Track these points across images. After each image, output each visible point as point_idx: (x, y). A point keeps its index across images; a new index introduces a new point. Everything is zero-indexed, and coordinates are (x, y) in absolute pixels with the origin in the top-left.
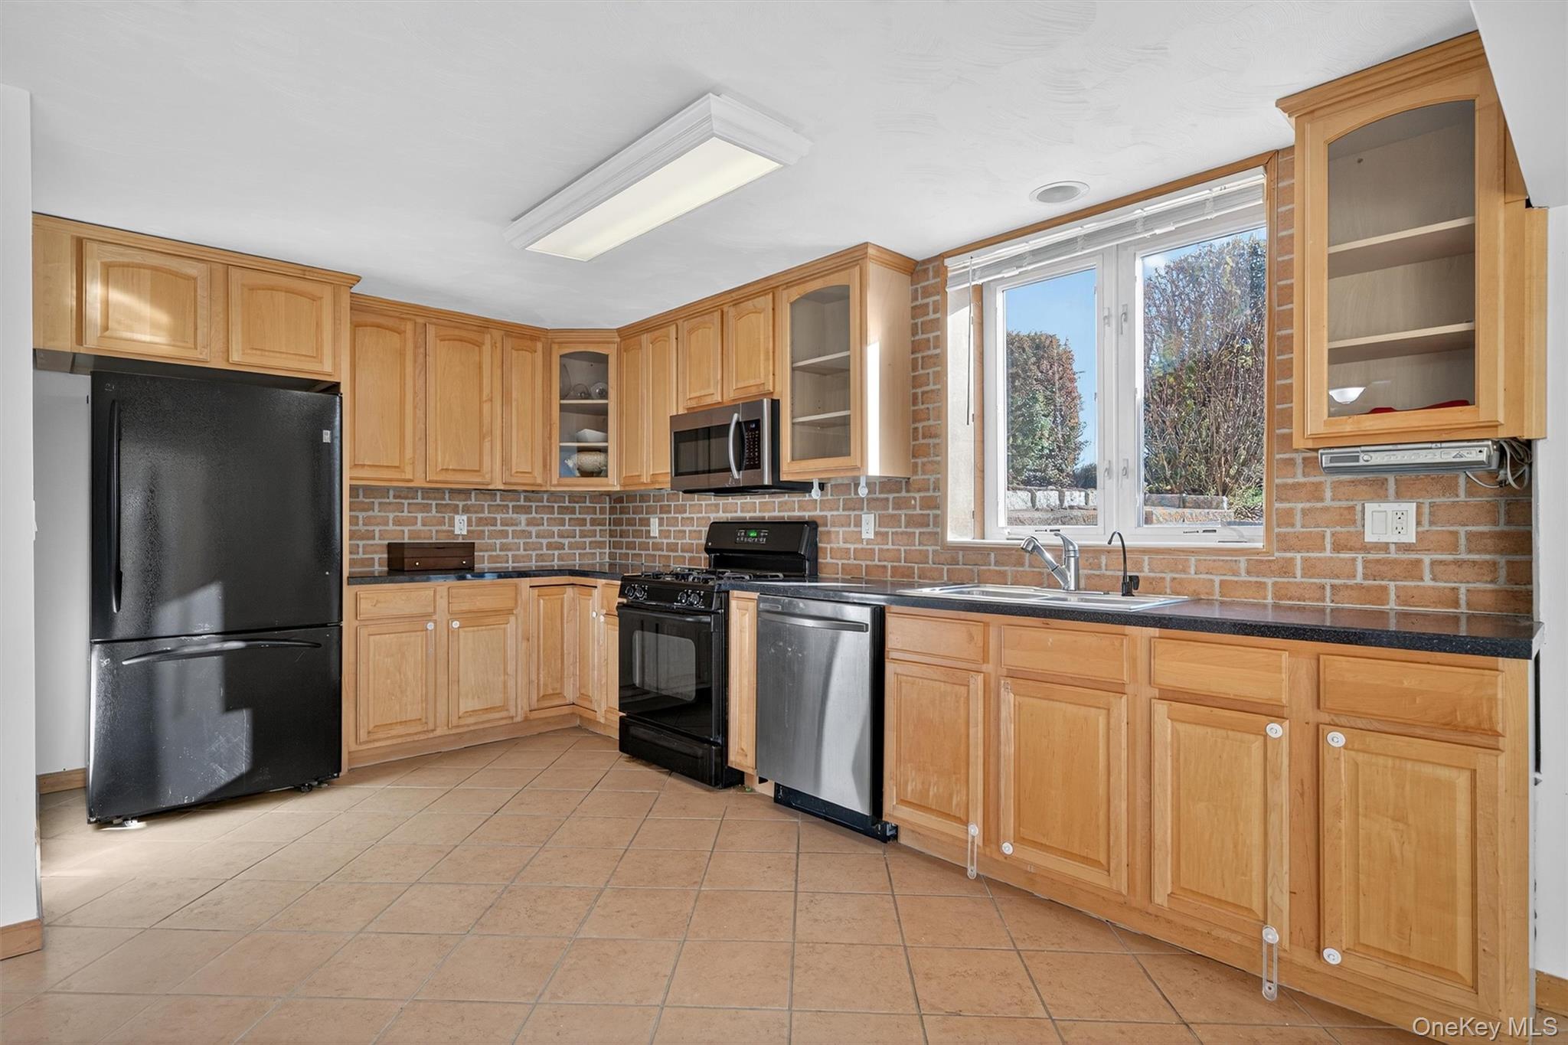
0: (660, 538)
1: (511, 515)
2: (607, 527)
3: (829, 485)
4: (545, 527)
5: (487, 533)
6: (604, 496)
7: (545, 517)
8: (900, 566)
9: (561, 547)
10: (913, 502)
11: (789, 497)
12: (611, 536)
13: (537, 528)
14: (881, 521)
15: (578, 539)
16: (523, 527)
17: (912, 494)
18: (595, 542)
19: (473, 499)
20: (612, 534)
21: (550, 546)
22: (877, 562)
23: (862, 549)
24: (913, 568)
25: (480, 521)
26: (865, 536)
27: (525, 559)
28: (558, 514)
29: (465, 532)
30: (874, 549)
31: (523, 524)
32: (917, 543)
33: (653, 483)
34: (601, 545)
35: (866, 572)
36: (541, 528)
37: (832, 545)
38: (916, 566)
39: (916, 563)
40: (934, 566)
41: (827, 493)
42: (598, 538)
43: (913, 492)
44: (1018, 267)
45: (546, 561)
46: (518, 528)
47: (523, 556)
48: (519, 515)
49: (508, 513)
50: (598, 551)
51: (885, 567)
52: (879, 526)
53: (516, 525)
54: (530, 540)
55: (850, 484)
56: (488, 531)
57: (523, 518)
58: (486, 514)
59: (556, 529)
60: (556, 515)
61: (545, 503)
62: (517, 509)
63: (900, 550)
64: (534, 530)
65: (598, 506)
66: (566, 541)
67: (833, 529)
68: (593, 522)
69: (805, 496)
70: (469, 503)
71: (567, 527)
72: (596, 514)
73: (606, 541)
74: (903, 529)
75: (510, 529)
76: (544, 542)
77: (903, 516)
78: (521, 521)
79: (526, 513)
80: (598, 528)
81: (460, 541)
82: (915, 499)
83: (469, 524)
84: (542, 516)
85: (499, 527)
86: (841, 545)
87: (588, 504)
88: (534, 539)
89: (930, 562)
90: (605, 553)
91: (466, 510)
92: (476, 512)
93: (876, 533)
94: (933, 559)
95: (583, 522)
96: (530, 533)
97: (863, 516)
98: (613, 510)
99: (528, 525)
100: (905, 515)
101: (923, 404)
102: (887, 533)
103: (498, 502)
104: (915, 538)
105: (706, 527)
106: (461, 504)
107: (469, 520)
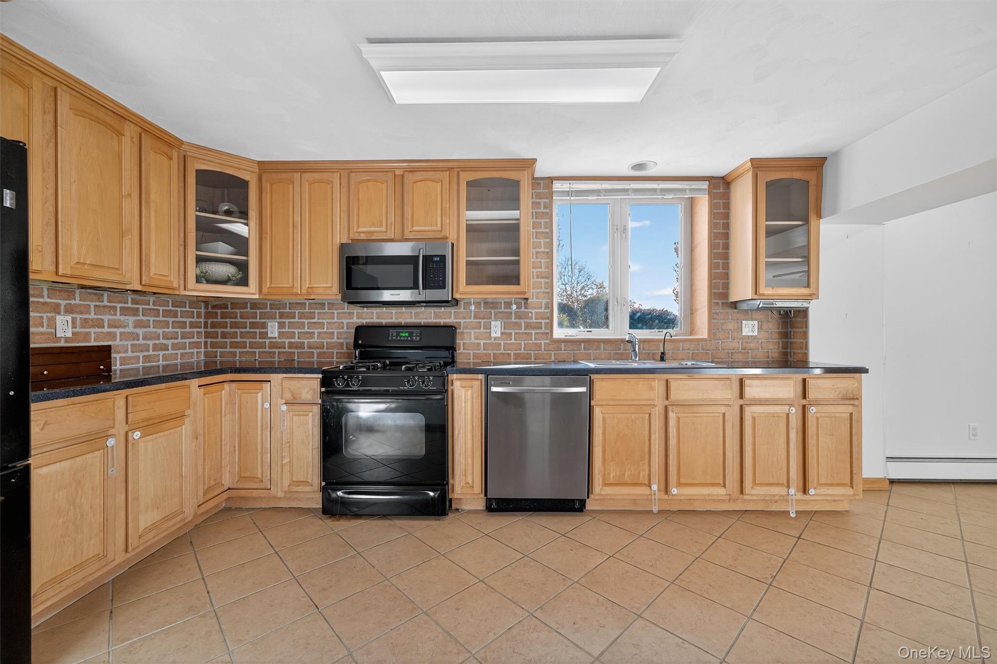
0: (279, 338)
1: (118, 317)
2: (202, 330)
3: (462, 302)
4: (151, 329)
5: (93, 336)
6: (200, 303)
7: (151, 319)
8: (521, 353)
9: (165, 348)
10: (530, 315)
11: (424, 309)
12: (206, 337)
13: (144, 330)
14: (506, 326)
15: (180, 340)
16: (130, 329)
17: (530, 310)
18: (193, 342)
19: (78, 298)
20: (207, 335)
21: (156, 347)
22: (502, 351)
23: (490, 343)
24: (531, 354)
25: (85, 323)
26: (493, 335)
27: (133, 361)
28: (163, 316)
29: (69, 335)
30: (500, 344)
31: (130, 327)
32: (533, 339)
33: (309, 294)
34: (196, 345)
35: (494, 357)
36: (148, 330)
37: (465, 341)
38: (533, 352)
39: (532, 351)
40: (545, 352)
41: (461, 307)
42: (195, 340)
43: (531, 309)
44: (598, 196)
45: (153, 362)
46: (126, 330)
47: (131, 358)
48: (127, 317)
49: (116, 315)
50: (195, 350)
51: (509, 354)
52: (504, 329)
53: (124, 327)
54: (138, 342)
55: (480, 302)
56: (94, 333)
57: (131, 319)
58: (92, 316)
59: (160, 331)
60: (161, 318)
61: (151, 306)
62: (125, 311)
63: (521, 343)
64: (141, 331)
65: (195, 310)
66: (169, 342)
67: (465, 331)
68: (192, 325)
69: (441, 309)
70: (73, 302)
71: (170, 329)
72: (194, 318)
73: (201, 342)
74: (523, 330)
75: (118, 331)
76: (151, 343)
77: (523, 324)
78: (128, 323)
79: (134, 315)
80: (196, 330)
81: (62, 344)
82: (532, 313)
83: (74, 325)
84: (149, 318)
85: (106, 330)
86: (473, 340)
87: (187, 309)
88: (141, 342)
89: (543, 350)
90: (201, 352)
91: (69, 310)
92: (82, 313)
93: (502, 333)
94: (544, 348)
95: (183, 325)
96: (138, 335)
97: (492, 322)
98: (208, 315)
99: (135, 327)
100: (524, 322)
101: (536, 259)
102: (511, 334)
103: (106, 303)
104: (532, 336)
105: (353, 329)
106: (63, 303)
107: (74, 321)
